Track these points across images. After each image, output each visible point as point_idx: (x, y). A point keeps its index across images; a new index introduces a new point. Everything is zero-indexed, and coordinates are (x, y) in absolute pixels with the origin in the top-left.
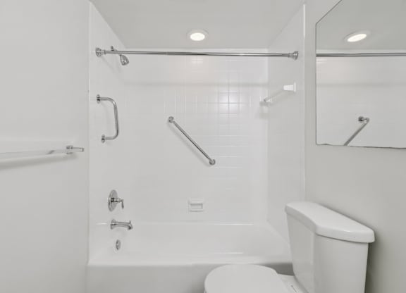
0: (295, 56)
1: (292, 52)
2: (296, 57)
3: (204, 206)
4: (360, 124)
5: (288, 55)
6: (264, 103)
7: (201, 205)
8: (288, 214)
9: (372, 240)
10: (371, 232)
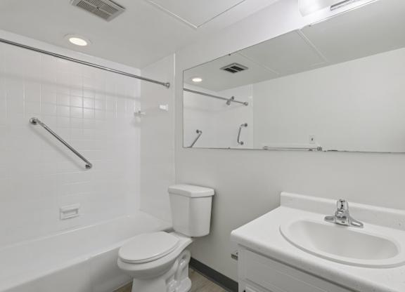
0: (167, 85)
1: (166, 82)
2: (169, 86)
3: (79, 211)
4: (197, 135)
5: (163, 84)
6: (138, 114)
7: (76, 210)
8: (170, 193)
9: (213, 194)
10: (212, 190)
